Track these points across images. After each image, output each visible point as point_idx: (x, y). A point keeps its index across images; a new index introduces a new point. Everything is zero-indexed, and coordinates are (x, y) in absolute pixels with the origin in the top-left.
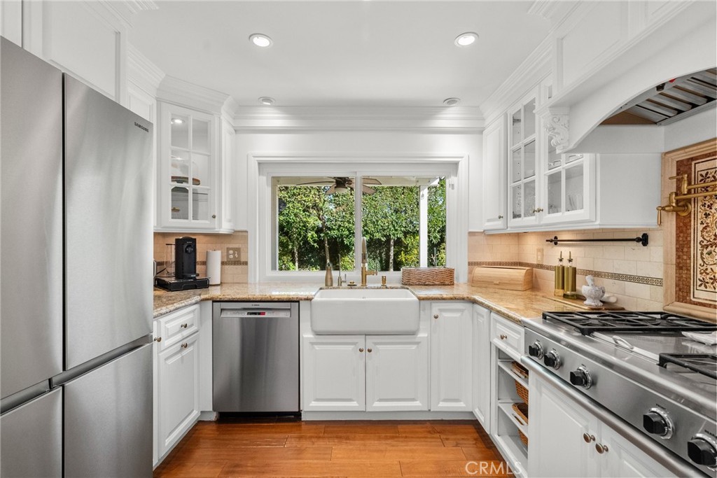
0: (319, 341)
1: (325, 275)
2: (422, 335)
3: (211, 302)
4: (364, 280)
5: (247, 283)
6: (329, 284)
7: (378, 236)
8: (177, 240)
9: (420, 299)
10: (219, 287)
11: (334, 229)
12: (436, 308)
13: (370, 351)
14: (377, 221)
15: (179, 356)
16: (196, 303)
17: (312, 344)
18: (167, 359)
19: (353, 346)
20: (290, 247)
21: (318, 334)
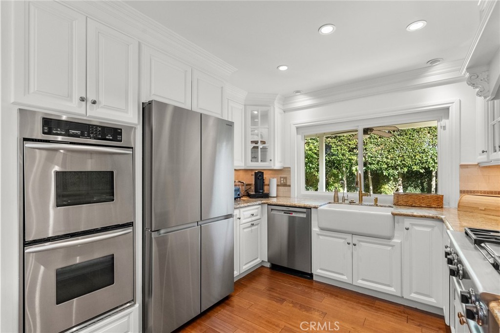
0: (322, 233)
1: (333, 195)
2: (396, 240)
3: (267, 205)
4: (361, 200)
5: (290, 197)
6: (336, 200)
7: (415, 168)
8: (255, 173)
9: (394, 215)
10: (275, 199)
11: (374, 164)
12: (407, 222)
13: (355, 245)
14: (415, 156)
15: (250, 229)
16: (259, 204)
17: (318, 235)
18: (244, 229)
19: (344, 240)
20: (340, 177)
21: (322, 229)
